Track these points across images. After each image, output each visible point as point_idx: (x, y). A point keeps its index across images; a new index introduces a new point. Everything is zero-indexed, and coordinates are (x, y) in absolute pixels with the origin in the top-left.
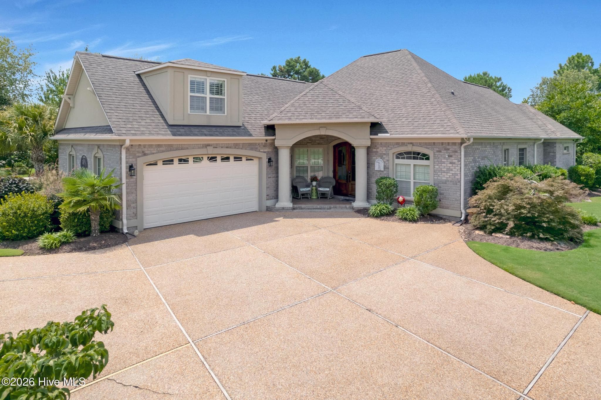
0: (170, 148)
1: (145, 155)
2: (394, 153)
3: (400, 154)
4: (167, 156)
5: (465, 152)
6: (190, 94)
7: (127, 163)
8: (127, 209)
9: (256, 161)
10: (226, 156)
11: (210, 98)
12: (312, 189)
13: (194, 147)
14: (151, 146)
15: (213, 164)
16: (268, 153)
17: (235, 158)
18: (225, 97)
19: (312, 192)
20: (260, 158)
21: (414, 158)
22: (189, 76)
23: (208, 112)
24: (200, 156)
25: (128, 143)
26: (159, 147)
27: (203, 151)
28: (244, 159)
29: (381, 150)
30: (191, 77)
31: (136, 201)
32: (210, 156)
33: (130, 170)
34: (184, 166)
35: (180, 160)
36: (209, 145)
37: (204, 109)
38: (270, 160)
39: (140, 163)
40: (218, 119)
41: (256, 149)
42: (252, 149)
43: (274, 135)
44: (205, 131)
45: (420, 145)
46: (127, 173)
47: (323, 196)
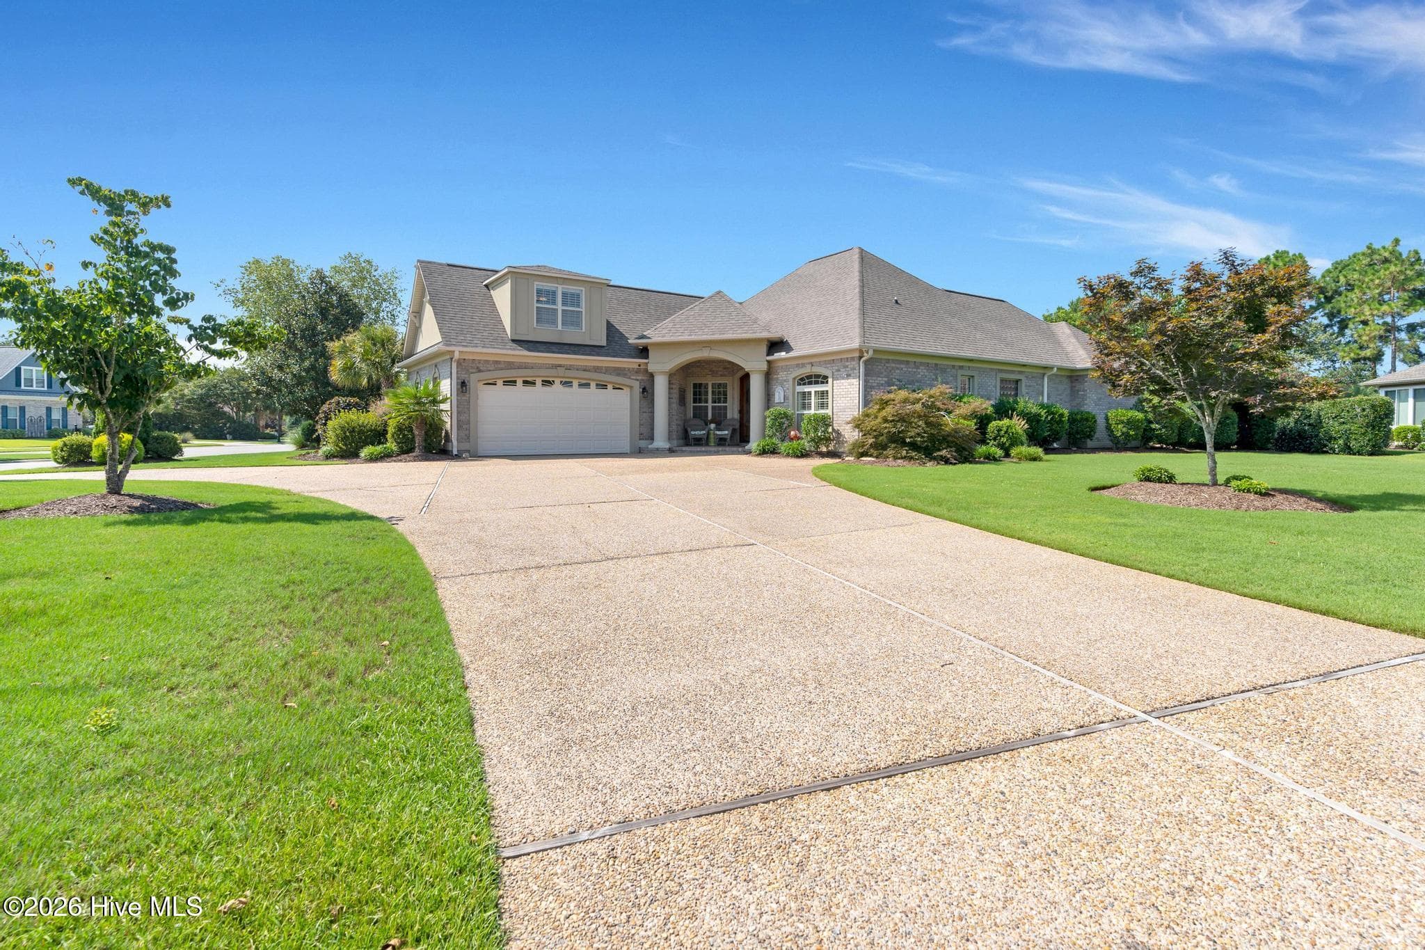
0: (510, 366)
1: (480, 371)
2: (794, 379)
3: (802, 379)
4: (509, 374)
5: (866, 370)
6: (536, 305)
7: (458, 378)
8: (458, 429)
9: (626, 391)
10: (584, 382)
11: (563, 310)
12: (708, 434)
13: (541, 367)
14: (487, 362)
15: (567, 389)
16: (641, 382)
17: (597, 385)
18: (583, 310)
19: (708, 438)
20: (631, 387)
21: (817, 383)
22: (536, 283)
23: (560, 327)
24: (551, 379)
25: (457, 356)
26: (497, 365)
27: (553, 372)
28: (610, 387)
29: (782, 375)
30: (538, 284)
31: (468, 422)
32: (564, 380)
33: (462, 387)
34: (529, 388)
35: (526, 383)
36: (560, 366)
37: (554, 322)
38: (644, 390)
39: (473, 379)
40: (573, 337)
41: (625, 375)
42: (618, 375)
43: (647, 357)
44: (554, 348)
45: (820, 364)
46: (458, 390)
47: (721, 442)
